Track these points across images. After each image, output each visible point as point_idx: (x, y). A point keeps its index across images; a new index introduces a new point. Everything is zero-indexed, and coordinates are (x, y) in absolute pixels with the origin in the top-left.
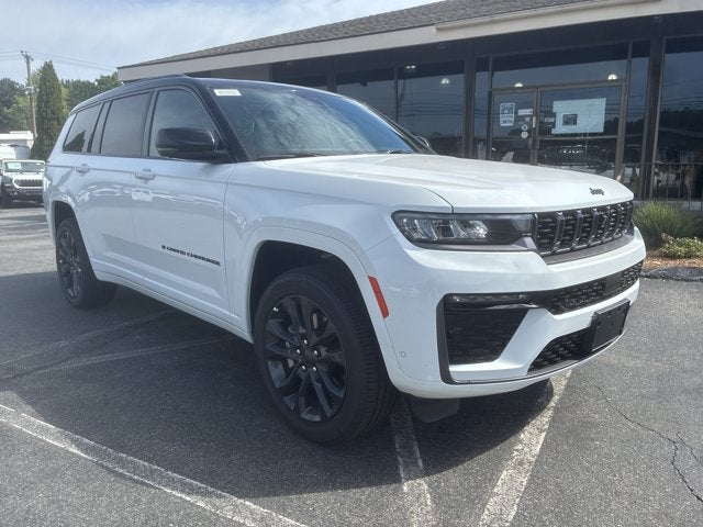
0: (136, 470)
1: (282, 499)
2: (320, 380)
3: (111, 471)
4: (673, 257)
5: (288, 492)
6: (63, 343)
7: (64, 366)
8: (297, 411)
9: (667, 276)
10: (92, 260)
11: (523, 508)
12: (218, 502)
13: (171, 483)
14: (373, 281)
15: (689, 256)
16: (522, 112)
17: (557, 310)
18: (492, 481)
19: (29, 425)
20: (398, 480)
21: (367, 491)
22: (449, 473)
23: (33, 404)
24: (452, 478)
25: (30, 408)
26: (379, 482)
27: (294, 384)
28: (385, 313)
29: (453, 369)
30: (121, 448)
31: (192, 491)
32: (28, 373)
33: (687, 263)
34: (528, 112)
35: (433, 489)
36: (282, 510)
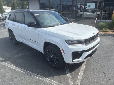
0: (31, 74)
1: (51, 78)
2: (55, 61)
3: (27, 74)
4: (104, 32)
5: (52, 77)
6: (14, 52)
7: (15, 56)
8: (52, 64)
9: (103, 35)
10: (16, 38)
11: (83, 77)
12: (43, 78)
13: (36, 76)
14: (63, 50)
15: (107, 31)
16: (81, 5)
17: (88, 52)
18: (79, 73)
19: (14, 67)
20: (66, 74)
21: (62, 76)
22: (73, 72)
23: (13, 63)
24: (73, 73)
25: (13, 64)
26: (64, 74)
27: (51, 61)
28: (64, 54)
29: (74, 60)
30: (28, 70)
31: (39, 77)
32: (10, 58)
33: (106, 33)
34: (82, 5)
35: (71, 75)
36: (52, 79)
